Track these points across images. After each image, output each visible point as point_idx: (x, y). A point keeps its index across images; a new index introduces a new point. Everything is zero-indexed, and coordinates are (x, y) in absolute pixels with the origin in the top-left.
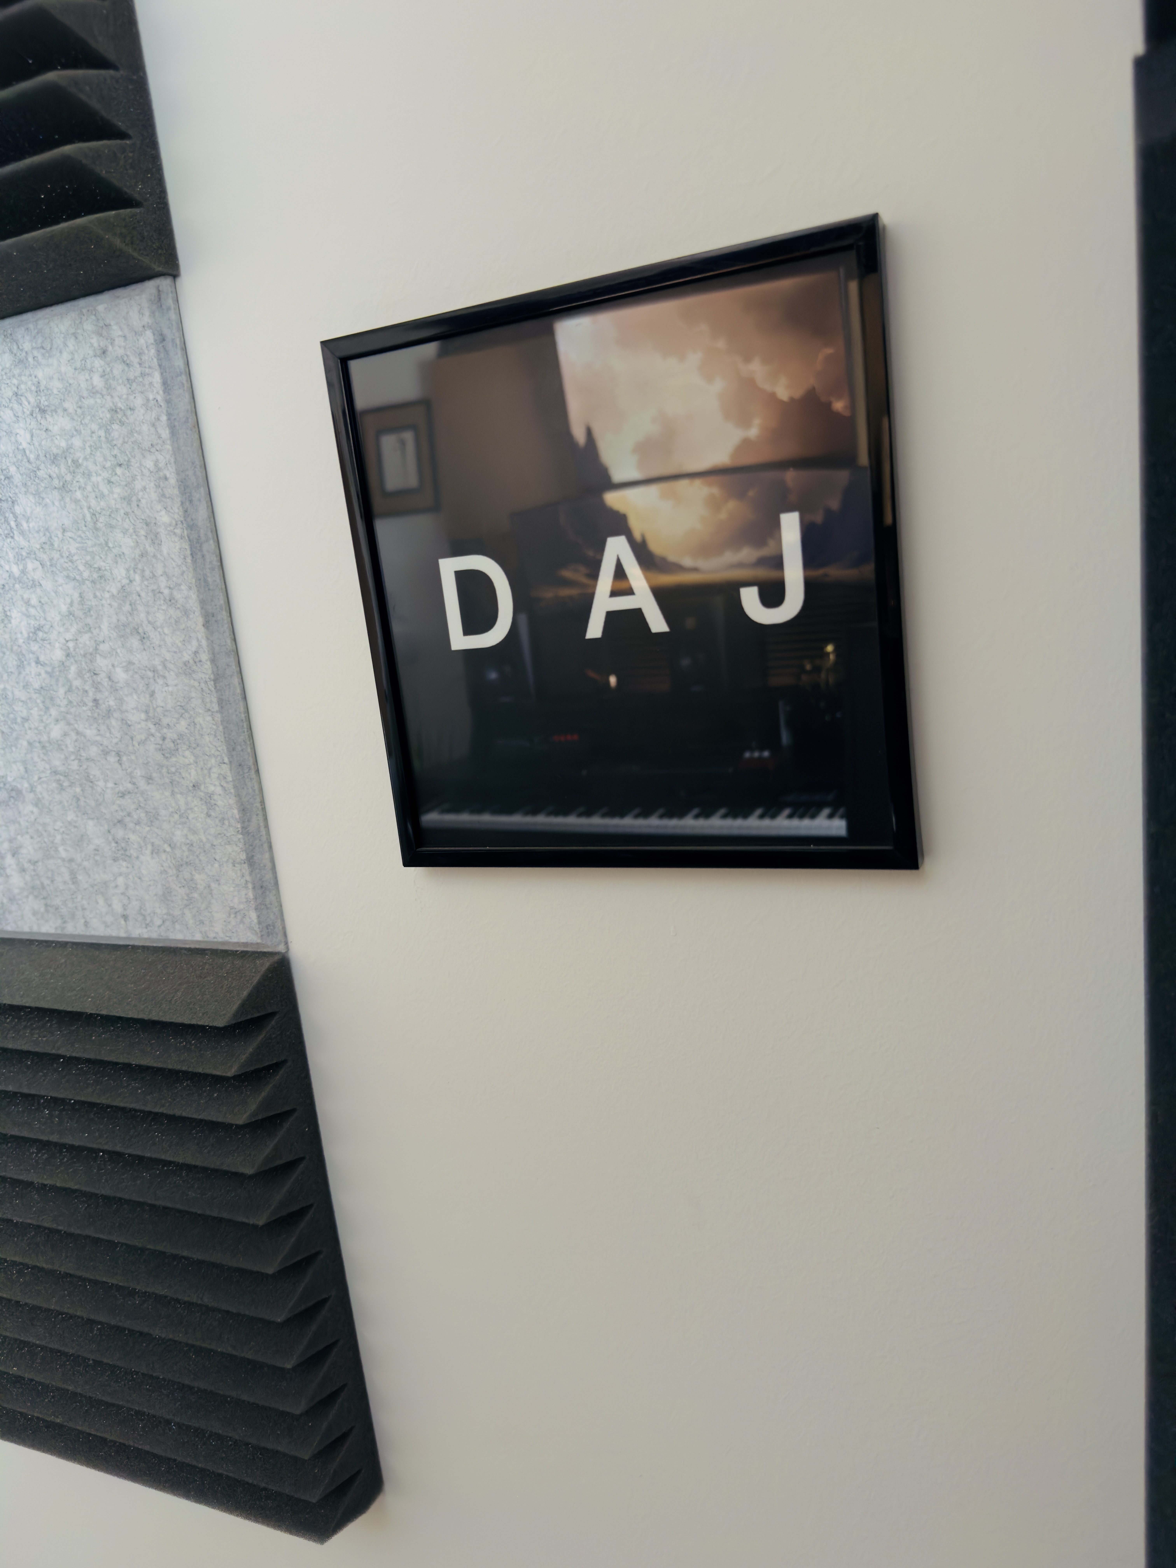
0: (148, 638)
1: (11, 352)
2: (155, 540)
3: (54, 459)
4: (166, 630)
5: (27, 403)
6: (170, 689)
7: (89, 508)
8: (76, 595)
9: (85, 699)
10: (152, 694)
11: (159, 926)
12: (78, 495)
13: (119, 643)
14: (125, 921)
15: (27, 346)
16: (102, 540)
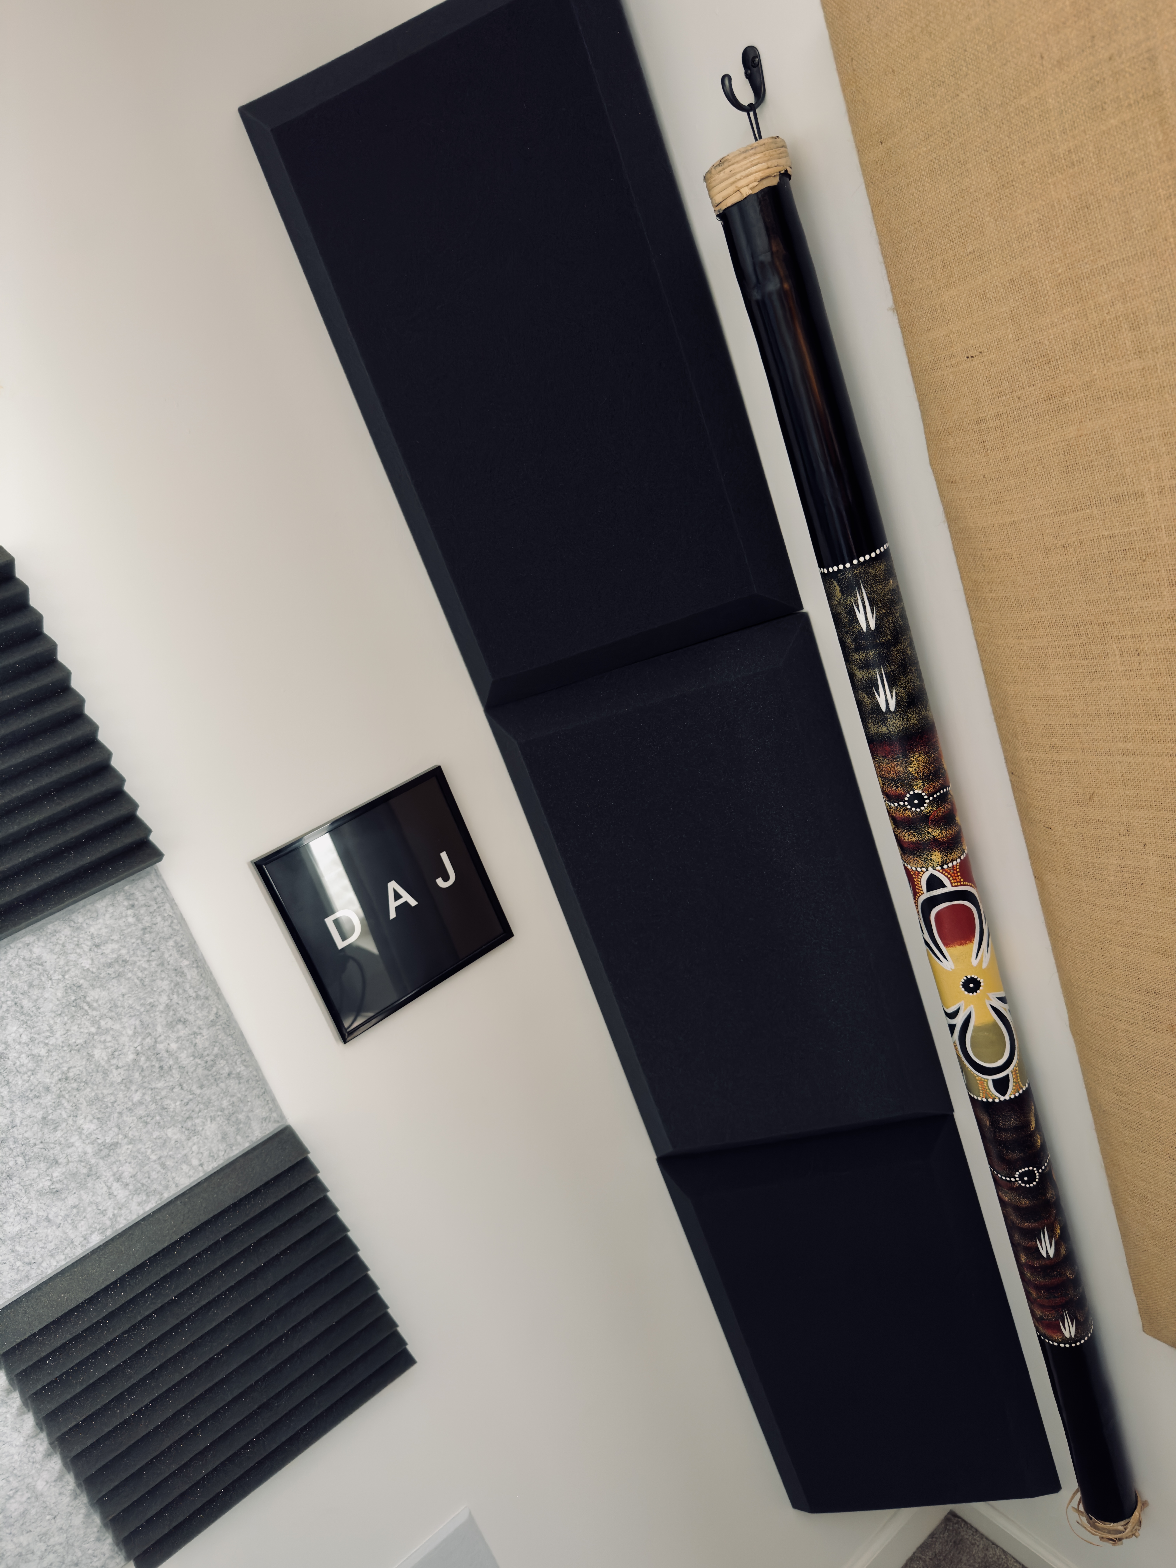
0: (187, 1021)
1: (70, 926)
2: (182, 974)
3: (110, 965)
4: (197, 1012)
5: (86, 947)
6: (205, 1037)
7: (138, 978)
8: (138, 1022)
9: (154, 1070)
10: (195, 1045)
11: (223, 1155)
12: (130, 975)
13: (170, 1032)
14: (202, 1166)
15: (81, 920)
16: (149, 989)
